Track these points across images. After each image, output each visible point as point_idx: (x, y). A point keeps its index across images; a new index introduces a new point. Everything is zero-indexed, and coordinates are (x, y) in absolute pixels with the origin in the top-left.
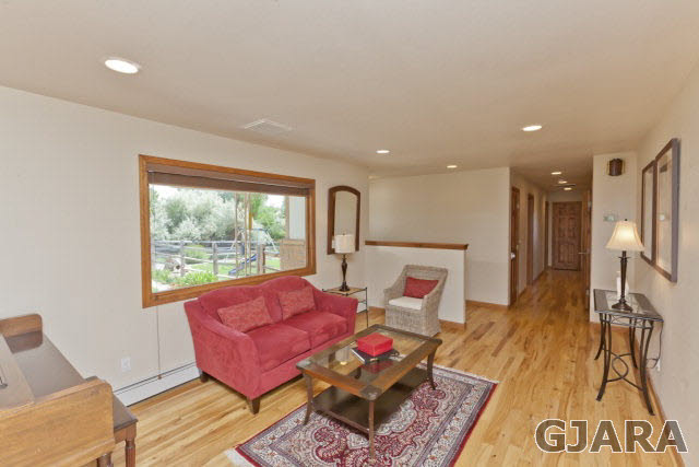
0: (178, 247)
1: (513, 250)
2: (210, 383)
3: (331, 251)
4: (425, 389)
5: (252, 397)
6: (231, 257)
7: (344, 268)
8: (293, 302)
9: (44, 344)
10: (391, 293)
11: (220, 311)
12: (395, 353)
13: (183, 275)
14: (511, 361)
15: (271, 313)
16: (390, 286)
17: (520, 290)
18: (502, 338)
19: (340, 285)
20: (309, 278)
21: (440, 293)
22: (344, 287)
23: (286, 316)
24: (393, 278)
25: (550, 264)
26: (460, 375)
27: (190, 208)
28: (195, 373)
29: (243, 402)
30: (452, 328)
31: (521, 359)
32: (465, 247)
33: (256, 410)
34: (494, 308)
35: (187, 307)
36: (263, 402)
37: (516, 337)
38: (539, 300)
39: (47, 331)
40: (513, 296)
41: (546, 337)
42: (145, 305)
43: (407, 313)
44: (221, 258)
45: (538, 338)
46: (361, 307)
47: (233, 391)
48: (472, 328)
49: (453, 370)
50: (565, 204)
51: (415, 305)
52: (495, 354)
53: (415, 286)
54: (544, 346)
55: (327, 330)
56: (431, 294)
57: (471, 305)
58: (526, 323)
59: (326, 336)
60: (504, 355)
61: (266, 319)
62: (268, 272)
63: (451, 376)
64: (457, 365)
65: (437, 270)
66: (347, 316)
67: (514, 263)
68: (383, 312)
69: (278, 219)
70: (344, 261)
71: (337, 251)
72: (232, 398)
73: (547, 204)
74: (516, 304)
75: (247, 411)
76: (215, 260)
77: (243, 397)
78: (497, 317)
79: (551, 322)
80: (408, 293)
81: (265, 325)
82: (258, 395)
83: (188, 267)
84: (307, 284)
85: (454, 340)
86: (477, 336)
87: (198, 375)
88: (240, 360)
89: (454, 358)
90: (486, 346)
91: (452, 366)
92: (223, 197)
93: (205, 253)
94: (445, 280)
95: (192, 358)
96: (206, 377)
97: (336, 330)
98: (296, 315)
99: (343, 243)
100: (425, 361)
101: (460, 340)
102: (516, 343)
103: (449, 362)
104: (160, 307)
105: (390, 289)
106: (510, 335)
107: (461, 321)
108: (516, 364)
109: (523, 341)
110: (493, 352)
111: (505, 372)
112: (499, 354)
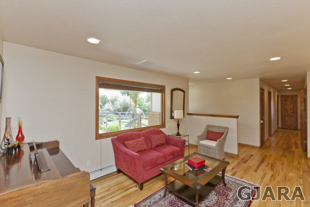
0: (105, 114)
1: (262, 118)
2: (121, 174)
3: (172, 117)
4: (221, 185)
5: (140, 182)
6: (126, 119)
7: (178, 125)
8: (156, 140)
9: (60, 153)
10: (201, 138)
11: (126, 142)
12: (207, 167)
13: (107, 126)
14: (265, 175)
15: (147, 145)
16: (200, 135)
17: (266, 138)
18: (258, 163)
19: (176, 133)
20: (163, 130)
21: (225, 138)
22: (178, 134)
23: (153, 146)
24: (201, 131)
25: (280, 126)
26: (238, 180)
27: (109, 98)
28: (115, 169)
29: (136, 184)
30: (232, 156)
31: (271, 175)
32: (237, 117)
33: (141, 188)
34: (253, 147)
35: (113, 140)
36: (144, 185)
37: (265, 163)
38: (276, 144)
39: (61, 148)
40: (262, 142)
41: (283, 164)
42: (96, 139)
43: (209, 148)
44: (122, 119)
45: (279, 164)
46: (187, 144)
47: (131, 178)
48: (242, 157)
49: (234, 177)
50: (288, 96)
51: (213, 144)
52: (256, 171)
53: (212, 134)
54: (283, 169)
55: (172, 153)
56: (221, 139)
57: (241, 146)
58: (271, 156)
59: (172, 157)
60: (260, 172)
61: (145, 147)
62: (143, 126)
63: (233, 180)
64: (236, 175)
65: (223, 128)
66: (180, 148)
67: (262, 125)
68: (196, 146)
69: (145, 103)
70: (178, 122)
71: (175, 117)
72: (131, 182)
73: (278, 96)
74: (264, 146)
75: (137, 188)
76: (119, 120)
77: (135, 182)
78: (254, 152)
79: (285, 156)
80: (208, 138)
81: (145, 150)
82: (142, 182)
83: (109, 123)
84: (162, 132)
85: (233, 162)
86: (245, 161)
87: (116, 170)
88: (135, 165)
89: (234, 171)
90: (250, 167)
91: (233, 175)
92: (122, 93)
93: (115, 117)
94: (227, 133)
95: (114, 163)
96: (119, 171)
97: (176, 154)
98: (157, 146)
99: (178, 114)
100: (221, 173)
101: (236, 163)
102: (266, 166)
103: (231, 173)
104: (102, 140)
105: (200, 136)
106: (262, 161)
107: (236, 153)
108: (268, 177)
109: (270, 165)
110: (254, 169)
111: (262, 181)
112: (258, 171)
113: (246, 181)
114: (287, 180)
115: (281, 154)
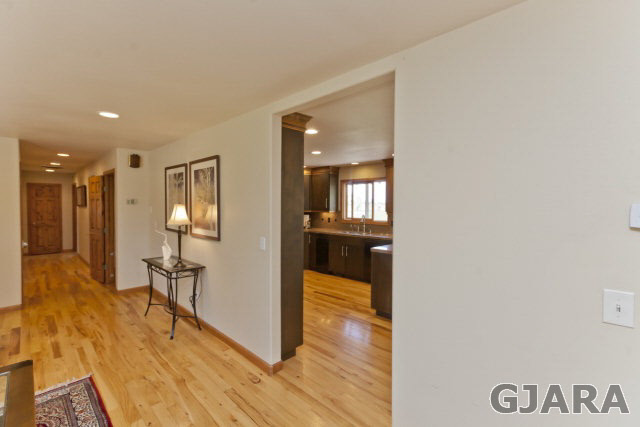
31: (91, 345)
37: (62, 330)
41: (92, 317)
45: (86, 321)
50: (43, 186)
54: (98, 324)
102: (69, 335)
108: (89, 350)
109: (74, 329)
110: (52, 354)
111: (88, 364)
112: (62, 353)
113: (59, 385)
114: (120, 337)
115: (74, 302)
